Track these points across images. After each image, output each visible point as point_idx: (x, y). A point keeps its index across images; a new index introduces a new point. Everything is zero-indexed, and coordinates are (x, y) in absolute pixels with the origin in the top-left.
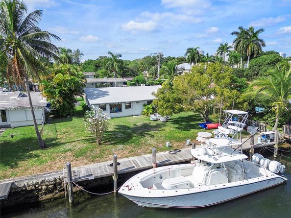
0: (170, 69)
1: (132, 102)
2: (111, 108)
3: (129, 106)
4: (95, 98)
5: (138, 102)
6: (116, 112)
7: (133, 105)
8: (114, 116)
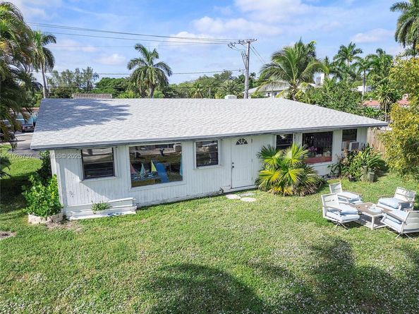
0: (288, 66)
1: (222, 138)
2: (136, 166)
3: (209, 154)
4: (67, 126)
5: (242, 140)
6: (158, 181)
7: (226, 152)
8: (150, 200)
